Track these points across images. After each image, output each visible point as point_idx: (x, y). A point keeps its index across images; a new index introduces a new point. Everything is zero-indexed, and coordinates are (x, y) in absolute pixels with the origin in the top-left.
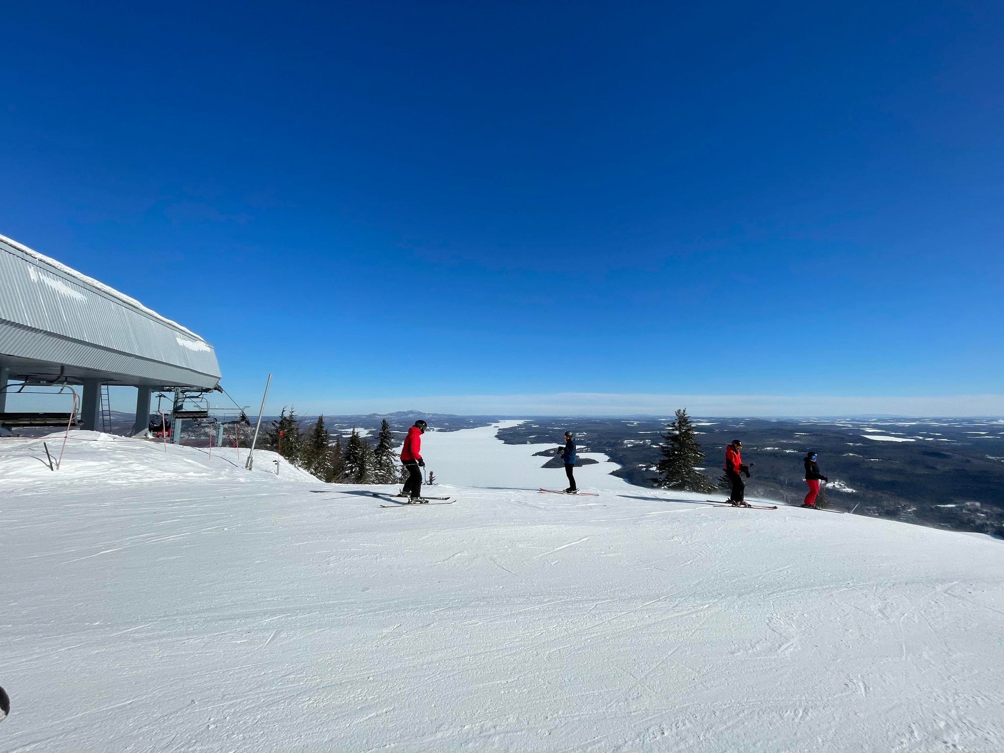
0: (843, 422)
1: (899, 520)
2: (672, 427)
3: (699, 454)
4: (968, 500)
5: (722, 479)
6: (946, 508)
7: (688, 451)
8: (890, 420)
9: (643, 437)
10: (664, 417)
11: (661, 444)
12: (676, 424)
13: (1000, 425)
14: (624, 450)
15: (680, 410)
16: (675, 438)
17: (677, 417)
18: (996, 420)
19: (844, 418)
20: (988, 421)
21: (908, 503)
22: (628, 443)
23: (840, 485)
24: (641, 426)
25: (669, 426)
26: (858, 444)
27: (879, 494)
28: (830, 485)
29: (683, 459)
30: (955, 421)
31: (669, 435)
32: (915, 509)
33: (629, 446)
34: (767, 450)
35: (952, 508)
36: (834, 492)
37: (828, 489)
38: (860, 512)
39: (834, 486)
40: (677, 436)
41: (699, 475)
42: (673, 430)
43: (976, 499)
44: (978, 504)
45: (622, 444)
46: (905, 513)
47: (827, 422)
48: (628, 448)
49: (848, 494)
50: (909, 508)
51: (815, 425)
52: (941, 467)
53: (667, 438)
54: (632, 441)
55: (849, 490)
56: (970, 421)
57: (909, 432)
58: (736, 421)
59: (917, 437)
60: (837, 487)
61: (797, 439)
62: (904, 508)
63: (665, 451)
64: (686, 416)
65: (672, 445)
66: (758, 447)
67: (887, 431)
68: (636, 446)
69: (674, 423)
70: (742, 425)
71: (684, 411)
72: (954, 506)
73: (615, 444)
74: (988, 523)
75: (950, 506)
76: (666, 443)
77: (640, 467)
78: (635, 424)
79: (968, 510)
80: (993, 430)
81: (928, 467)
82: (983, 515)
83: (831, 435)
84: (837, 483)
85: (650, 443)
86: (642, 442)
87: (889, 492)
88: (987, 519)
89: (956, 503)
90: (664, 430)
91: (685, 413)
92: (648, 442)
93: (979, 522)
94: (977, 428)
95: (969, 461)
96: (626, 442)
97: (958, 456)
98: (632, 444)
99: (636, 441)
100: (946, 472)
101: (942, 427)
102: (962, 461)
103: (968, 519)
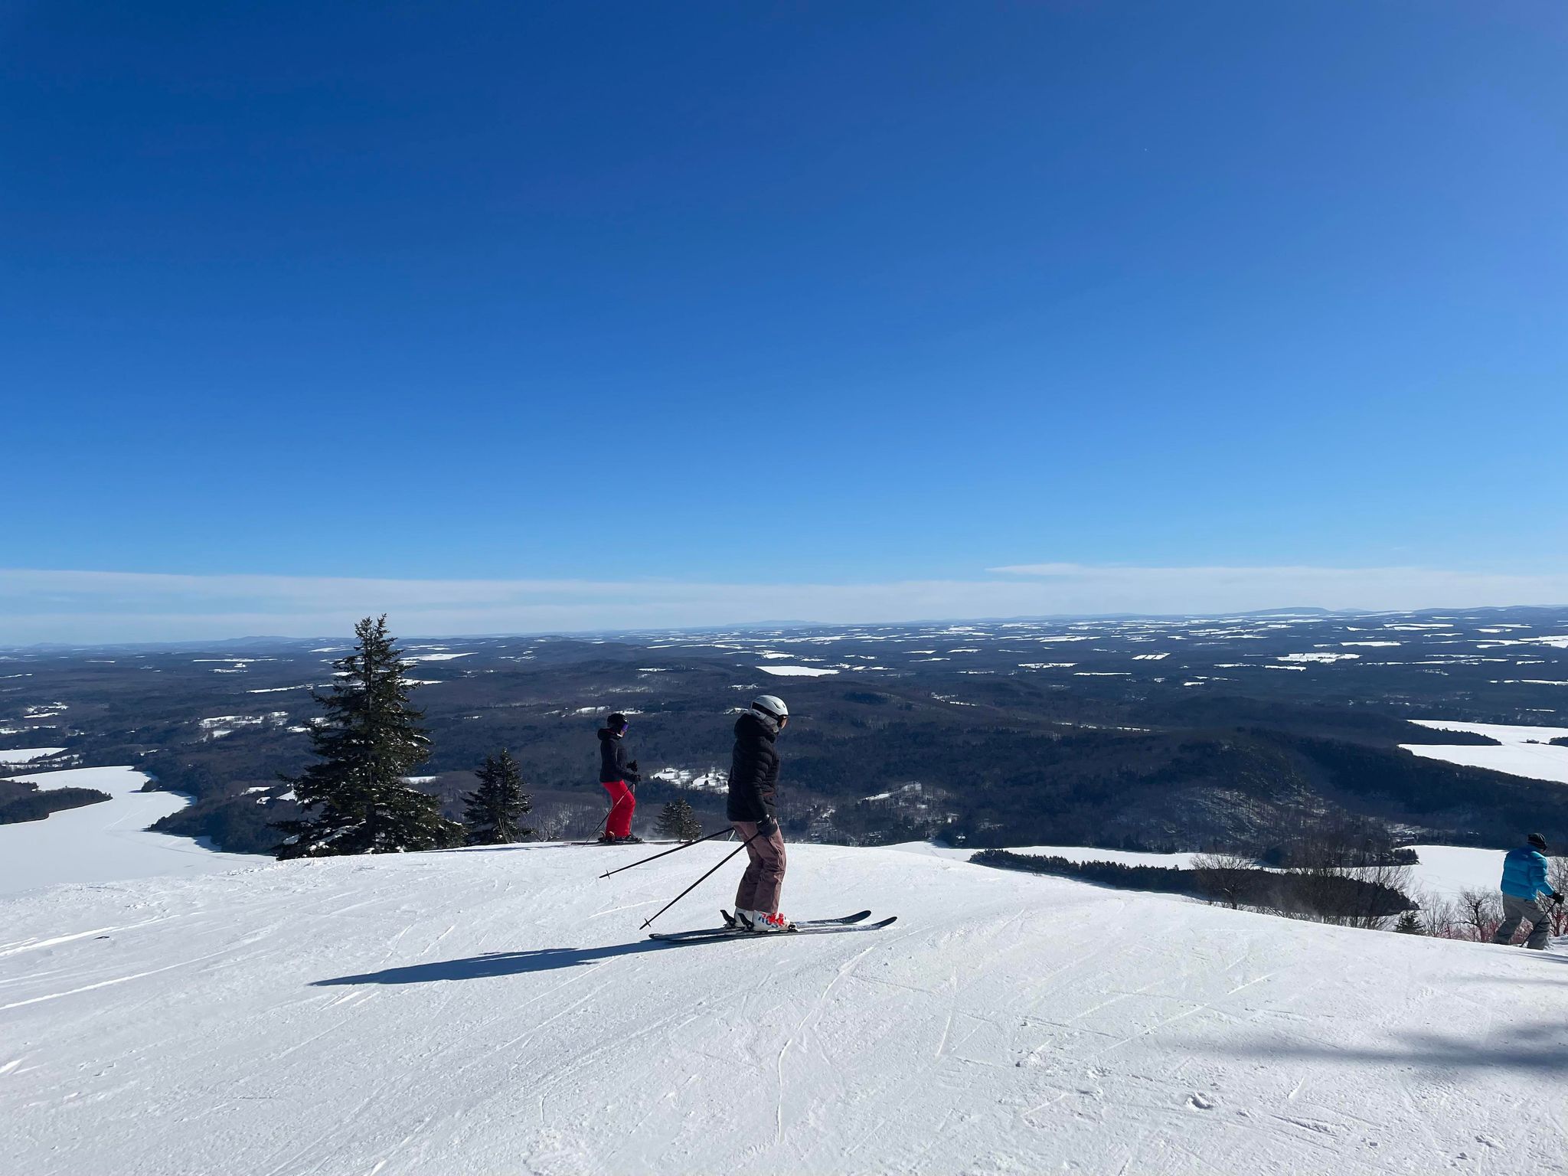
0: (727, 639)
1: (810, 840)
2: (346, 669)
3: (418, 740)
4: (906, 781)
5: (471, 798)
6: (877, 800)
7: (386, 733)
8: (802, 631)
11: (318, 720)
12: (360, 662)
13: (952, 636)
14: (201, 748)
15: (368, 622)
16: (350, 701)
17: (359, 642)
18: (947, 628)
19: (729, 631)
20: (938, 629)
21: (823, 801)
22: (215, 726)
23: (718, 780)
24: (258, 673)
25: (338, 667)
26: (750, 687)
28: (699, 782)
29: (374, 758)
30: (895, 629)
31: (337, 695)
32: (834, 811)
33: (217, 734)
34: (581, 713)
35: (884, 800)
36: (706, 797)
37: (695, 791)
39: (707, 782)
40: (361, 693)
41: (416, 796)
42: (347, 678)
43: (915, 780)
44: (918, 787)
45: (197, 730)
46: (817, 821)
47: (701, 642)
48: (214, 742)
50: (825, 811)
51: (677, 648)
52: (876, 721)
53: (331, 703)
54: (228, 718)
56: (914, 629)
57: (830, 655)
58: (516, 645)
59: (841, 665)
60: (712, 783)
61: (643, 682)
62: (817, 811)
63: (322, 740)
64: (386, 636)
65: (347, 721)
66: (562, 707)
67: (798, 654)
68: (238, 734)
69: (352, 659)
70: (528, 656)
71: (381, 623)
72: (886, 795)
73: (170, 732)
74: (930, 819)
75: (882, 796)
76: (331, 717)
77: (249, 795)
78: (240, 665)
79: (906, 800)
80: (942, 646)
81: (855, 724)
82: (924, 806)
83: (706, 669)
84: (711, 775)
85: (285, 720)
86: (261, 718)
87: (796, 782)
88: (929, 812)
89: (890, 790)
90: (327, 678)
91: (383, 629)
92: (277, 717)
93: (918, 820)
94: (923, 644)
95: (909, 707)
96: (206, 723)
97: (896, 699)
98: (226, 729)
99: (239, 719)
100: (880, 731)
101: (876, 643)
102: (901, 708)
103: (905, 818)
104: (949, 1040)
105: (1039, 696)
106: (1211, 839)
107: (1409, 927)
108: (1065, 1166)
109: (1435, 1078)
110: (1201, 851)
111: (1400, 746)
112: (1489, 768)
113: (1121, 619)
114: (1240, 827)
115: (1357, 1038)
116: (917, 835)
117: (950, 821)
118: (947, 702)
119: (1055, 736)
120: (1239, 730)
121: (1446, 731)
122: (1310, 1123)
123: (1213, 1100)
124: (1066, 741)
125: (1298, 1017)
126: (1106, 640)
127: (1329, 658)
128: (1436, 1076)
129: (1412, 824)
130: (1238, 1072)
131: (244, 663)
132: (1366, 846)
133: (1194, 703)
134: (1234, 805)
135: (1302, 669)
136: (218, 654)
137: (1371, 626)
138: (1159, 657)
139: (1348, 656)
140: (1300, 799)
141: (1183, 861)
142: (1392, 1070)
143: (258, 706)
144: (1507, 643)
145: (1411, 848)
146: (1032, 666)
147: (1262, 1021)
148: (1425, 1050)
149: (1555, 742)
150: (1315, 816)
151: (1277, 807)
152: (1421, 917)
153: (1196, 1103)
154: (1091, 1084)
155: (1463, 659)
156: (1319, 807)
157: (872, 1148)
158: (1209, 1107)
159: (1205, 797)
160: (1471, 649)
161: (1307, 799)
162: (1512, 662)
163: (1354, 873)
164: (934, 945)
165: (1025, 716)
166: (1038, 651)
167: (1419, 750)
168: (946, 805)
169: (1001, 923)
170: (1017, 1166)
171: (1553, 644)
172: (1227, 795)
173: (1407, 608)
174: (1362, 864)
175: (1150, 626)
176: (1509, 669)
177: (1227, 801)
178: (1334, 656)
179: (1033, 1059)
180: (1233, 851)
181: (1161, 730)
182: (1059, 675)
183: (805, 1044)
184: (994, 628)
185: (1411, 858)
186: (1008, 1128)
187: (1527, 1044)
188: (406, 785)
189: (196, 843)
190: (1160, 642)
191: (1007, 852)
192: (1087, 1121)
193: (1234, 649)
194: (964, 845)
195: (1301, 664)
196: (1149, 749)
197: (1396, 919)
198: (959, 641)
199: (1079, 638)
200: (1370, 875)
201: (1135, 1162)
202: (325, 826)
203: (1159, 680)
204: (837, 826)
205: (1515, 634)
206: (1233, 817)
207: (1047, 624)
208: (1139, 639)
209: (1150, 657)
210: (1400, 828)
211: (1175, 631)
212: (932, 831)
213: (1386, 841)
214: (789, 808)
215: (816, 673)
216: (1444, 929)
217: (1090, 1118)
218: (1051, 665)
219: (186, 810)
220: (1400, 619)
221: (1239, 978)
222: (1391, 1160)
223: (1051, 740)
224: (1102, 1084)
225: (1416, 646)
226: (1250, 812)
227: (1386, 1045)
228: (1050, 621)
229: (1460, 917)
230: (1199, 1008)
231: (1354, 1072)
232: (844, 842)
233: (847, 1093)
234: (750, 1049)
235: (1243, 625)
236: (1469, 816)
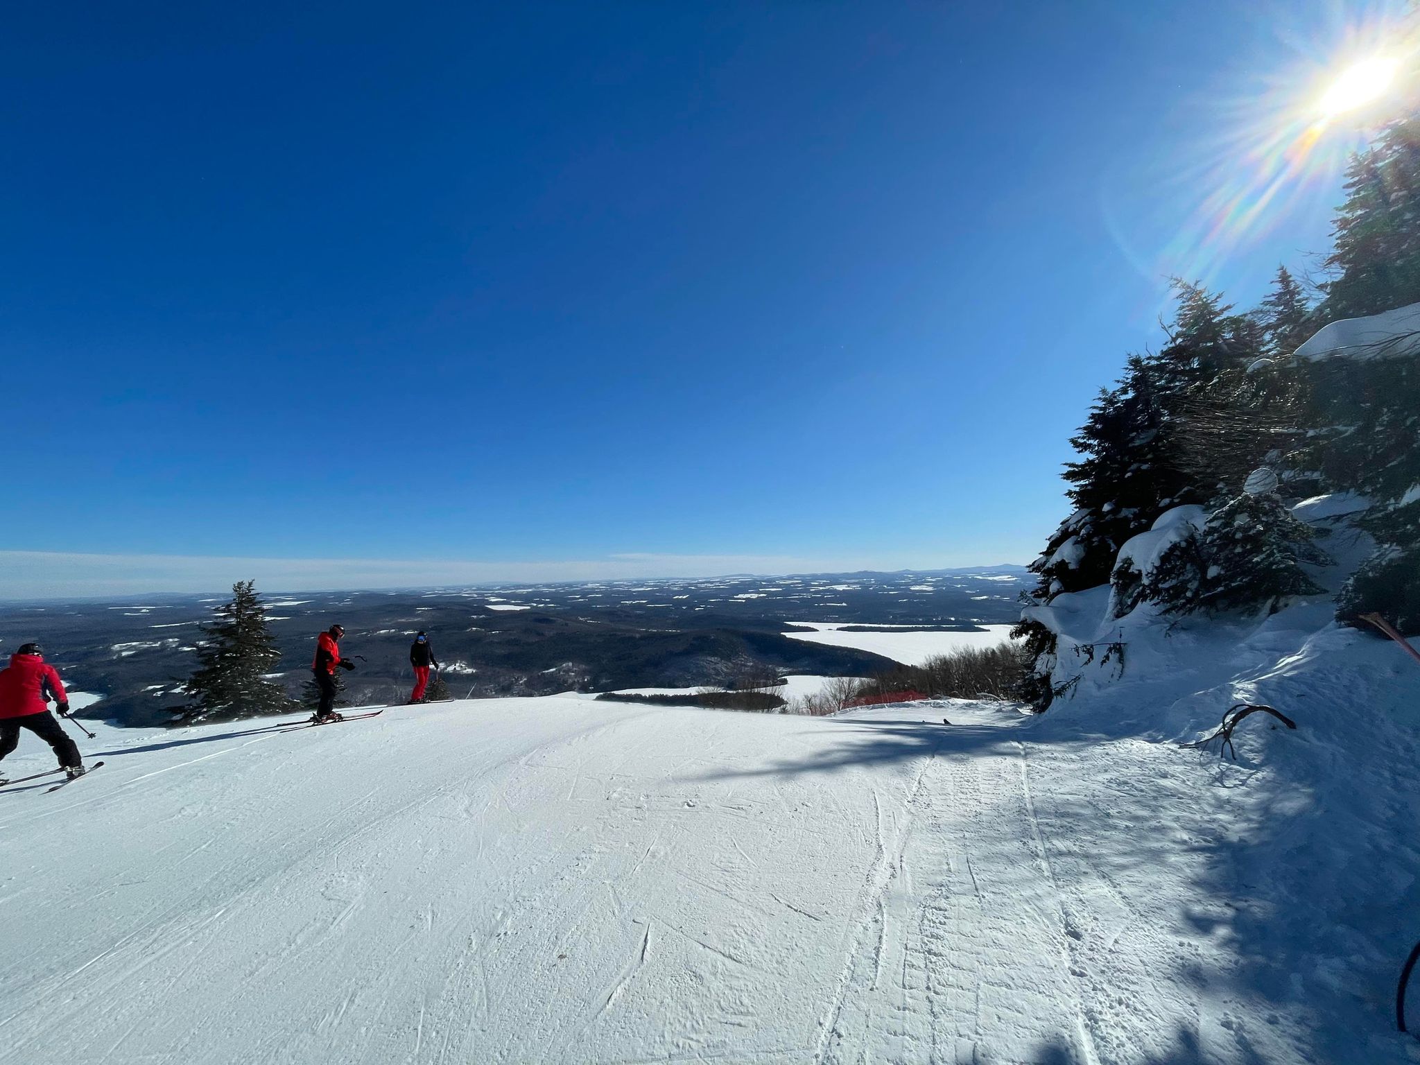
0: (469, 592)
1: (513, 695)
2: (223, 611)
3: (272, 653)
4: (564, 662)
5: (307, 685)
6: (549, 672)
7: (250, 649)
8: (511, 587)
9: (161, 635)
10: (212, 596)
11: (202, 643)
12: (234, 607)
13: (589, 589)
14: (111, 663)
15: (241, 583)
16: (227, 631)
17: (235, 595)
18: (586, 585)
19: (470, 587)
20: (582, 585)
21: (520, 675)
22: (123, 649)
23: (461, 667)
24: (158, 615)
25: (217, 610)
26: (481, 617)
27: (497, 669)
28: (451, 669)
29: (240, 665)
30: (560, 586)
31: (216, 627)
32: (526, 679)
33: (124, 654)
34: (380, 634)
35: (553, 672)
36: (456, 676)
37: (448, 674)
38: (478, 695)
39: (455, 668)
40: (232, 626)
41: (269, 686)
42: (225, 617)
43: (570, 661)
44: (570, 664)
45: (107, 652)
46: (517, 686)
47: (454, 593)
48: (122, 659)
49: (468, 675)
50: (521, 680)
51: (440, 597)
52: (549, 632)
53: (212, 632)
54: (134, 644)
55: (469, 671)
56: (570, 586)
57: (526, 599)
58: (340, 596)
59: (532, 604)
60: (458, 669)
61: (418, 615)
62: (517, 680)
63: (204, 655)
64: (253, 592)
65: (222, 643)
66: (368, 631)
67: (508, 599)
68: (140, 654)
69: (229, 606)
70: (348, 602)
71: (250, 584)
72: (554, 669)
73: (86, 655)
74: (576, 680)
75: (552, 670)
76: (211, 641)
77: (148, 691)
78: (143, 611)
79: (564, 671)
80: (584, 594)
81: (538, 634)
82: (573, 674)
83: (456, 608)
84: (458, 664)
85: (177, 643)
86: (159, 643)
87: (506, 666)
88: (576, 676)
89: (556, 667)
90: (209, 617)
91: (251, 588)
92: (171, 642)
93: (570, 681)
94: (575, 593)
95: (567, 625)
96: (117, 647)
97: (560, 620)
98: (132, 651)
99: (142, 644)
100: (551, 637)
101: (550, 592)
102: (562, 625)
103: (563, 680)
104: (574, 791)
105: (631, 617)
106: (706, 680)
107: (784, 711)
108: (627, 845)
109: (787, 779)
110: (701, 686)
111: (782, 633)
112: (814, 641)
113: (668, 579)
114: (718, 674)
115: (756, 765)
116: (570, 688)
117: (586, 680)
118: (586, 621)
119: (638, 636)
120: (718, 629)
121: (799, 626)
122: (736, 806)
123: (696, 802)
124: (642, 638)
125: (733, 758)
126: (661, 590)
127: (754, 596)
128: (787, 777)
129: (785, 667)
130: (705, 787)
131: (148, 609)
132: (767, 678)
133: (699, 618)
134: (716, 664)
135: (744, 601)
136: (128, 604)
137: (771, 582)
138: (685, 597)
139: (762, 595)
140: (743, 659)
141: (693, 691)
142: (770, 777)
143: (157, 636)
144: (821, 588)
145: (785, 677)
146: (627, 602)
147: (719, 763)
148: (783, 767)
149: (838, 629)
150: (748, 666)
151: (732, 663)
152: (788, 707)
153: (689, 805)
154: (641, 803)
155: (805, 595)
156: (750, 662)
157: (530, 852)
158: (694, 806)
159: (703, 661)
160: (807, 591)
161: (745, 659)
162: (823, 597)
163: (762, 690)
164: (570, 744)
165: (622, 627)
166: (630, 596)
167: (789, 635)
168: (584, 673)
169: (604, 730)
170: (604, 849)
171: (838, 589)
172: (713, 659)
173: (784, 575)
174: (766, 686)
175: (681, 583)
176: (822, 600)
177: (712, 662)
178: (757, 595)
179: (615, 795)
180: (714, 685)
181: (685, 631)
182: (640, 606)
183: (497, 803)
184: (610, 585)
185: (785, 682)
186: (601, 830)
187: (822, 760)
188: (264, 680)
189: (105, 724)
190: (685, 590)
191: (614, 694)
192: (638, 821)
193: (716, 593)
194: (593, 691)
195: (744, 599)
196: (679, 640)
197: (779, 709)
198: (593, 591)
199: (649, 589)
200: (768, 690)
201: (659, 838)
202: (203, 707)
203: (684, 608)
204: (527, 686)
205: (824, 585)
206: (714, 669)
207: (635, 582)
208: (676, 589)
209: (680, 597)
210: (781, 669)
211: (691, 585)
212: (577, 686)
213: (775, 675)
214: (502, 679)
215: (518, 608)
216: (798, 712)
217: (641, 820)
218: (636, 602)
219: (98, 703)
220: (782, 579)
221: (710, 743)
222: (768, 819)
223: (635, 638)
224: (646, 803)
225: (788, 590)
226: (723, 666)
227: (768, 767)
228: (637, 581)
229: (803, 706)
230: (692, 760)
231: (755, 781)
232: (531, 695)
233: (519, 826)
234: (467, 811)
235: (720, 582)
236: (807, 662)
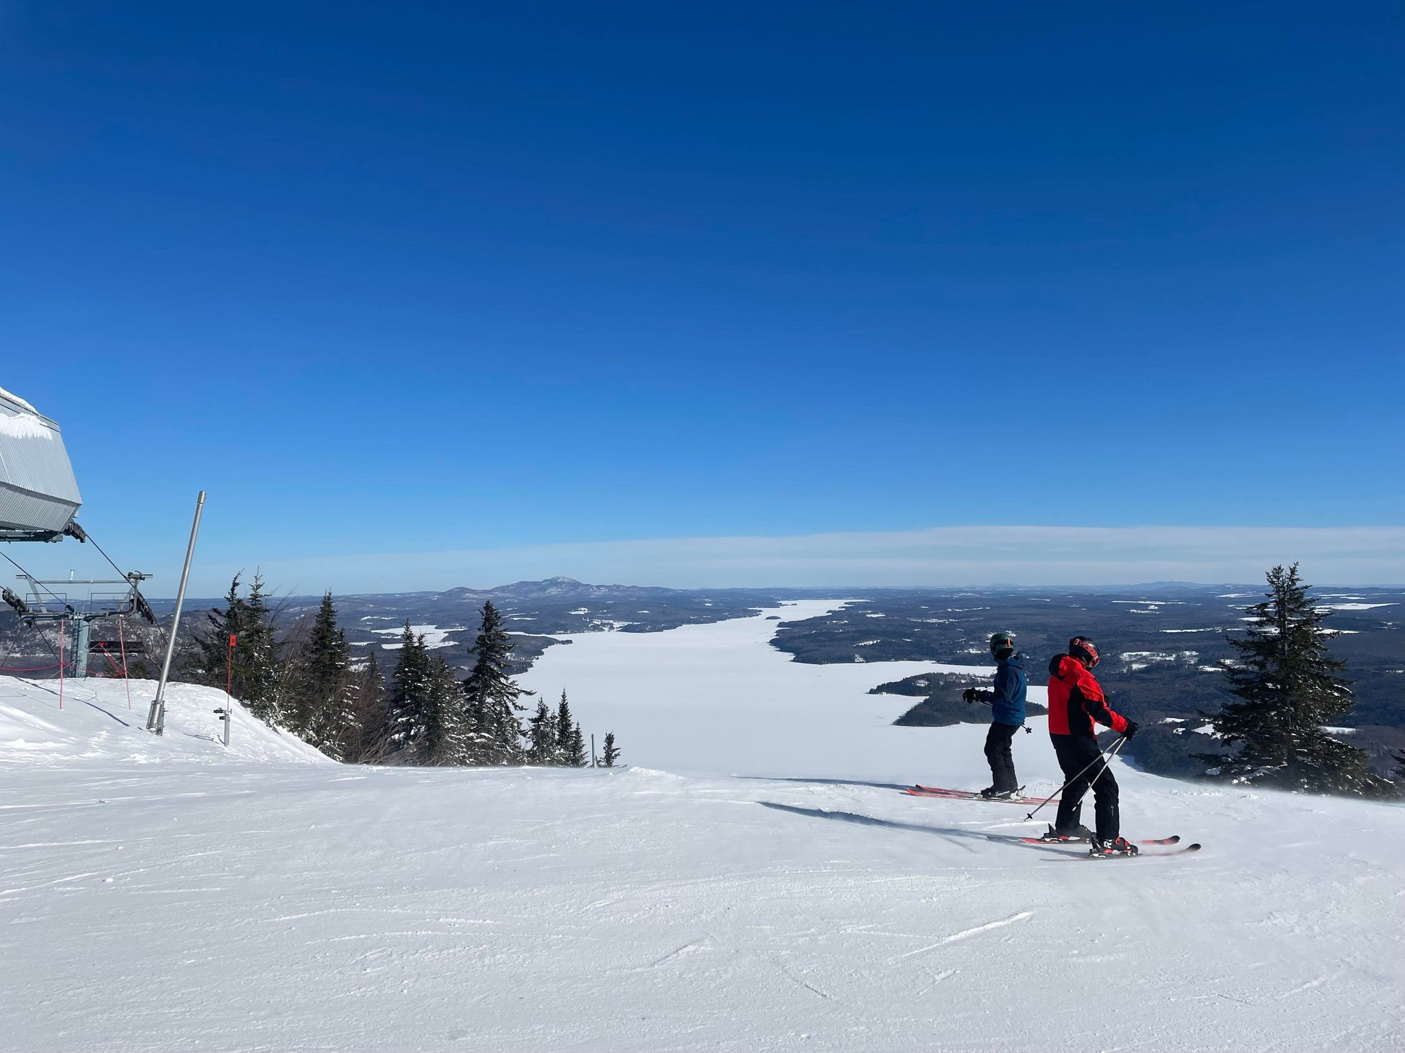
2: (1258, 615)
3: (1337, 690)
7: (1305, 680)
9: (1175, 644)
10: (1236, 589)
11: (1228, 662)
12: (1271, 609)
14: (1122, 678)
15: (1278, 571)
16: (1266, 646)
17: (1271, 589)
22: (1134, 660)
24: (1170, 614)
25: (1249, 612)
29: (1293, 704)
31: (1250, 639)
33: (1135, 666)
40: (1275, 639)
42: (1260, 624)
45: (1118, 663)
48: (1133, 674)
53: (1245, 646)
54: (1145, 654)
63: (1238, 682)
64: (1299, 584)
65: (1262, 665)
68: (1153, 668)
69: (1265, 605)
71: (1293, 571)
76: (1242, 659)
77: (1166, 725)
78: (1151, 607)
85: (1196, 659)
86: (1174, 656)
90: (1238, 623)
92: (1189, 656)
96: (1126, 656)
98: (1143, 663)
99: (1154, 655)
131: (1156, 605)
136: (1134, 596)
143: (1172, 644)
